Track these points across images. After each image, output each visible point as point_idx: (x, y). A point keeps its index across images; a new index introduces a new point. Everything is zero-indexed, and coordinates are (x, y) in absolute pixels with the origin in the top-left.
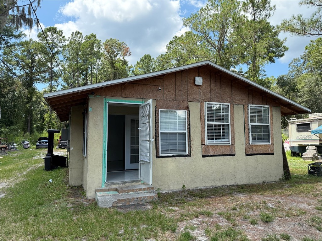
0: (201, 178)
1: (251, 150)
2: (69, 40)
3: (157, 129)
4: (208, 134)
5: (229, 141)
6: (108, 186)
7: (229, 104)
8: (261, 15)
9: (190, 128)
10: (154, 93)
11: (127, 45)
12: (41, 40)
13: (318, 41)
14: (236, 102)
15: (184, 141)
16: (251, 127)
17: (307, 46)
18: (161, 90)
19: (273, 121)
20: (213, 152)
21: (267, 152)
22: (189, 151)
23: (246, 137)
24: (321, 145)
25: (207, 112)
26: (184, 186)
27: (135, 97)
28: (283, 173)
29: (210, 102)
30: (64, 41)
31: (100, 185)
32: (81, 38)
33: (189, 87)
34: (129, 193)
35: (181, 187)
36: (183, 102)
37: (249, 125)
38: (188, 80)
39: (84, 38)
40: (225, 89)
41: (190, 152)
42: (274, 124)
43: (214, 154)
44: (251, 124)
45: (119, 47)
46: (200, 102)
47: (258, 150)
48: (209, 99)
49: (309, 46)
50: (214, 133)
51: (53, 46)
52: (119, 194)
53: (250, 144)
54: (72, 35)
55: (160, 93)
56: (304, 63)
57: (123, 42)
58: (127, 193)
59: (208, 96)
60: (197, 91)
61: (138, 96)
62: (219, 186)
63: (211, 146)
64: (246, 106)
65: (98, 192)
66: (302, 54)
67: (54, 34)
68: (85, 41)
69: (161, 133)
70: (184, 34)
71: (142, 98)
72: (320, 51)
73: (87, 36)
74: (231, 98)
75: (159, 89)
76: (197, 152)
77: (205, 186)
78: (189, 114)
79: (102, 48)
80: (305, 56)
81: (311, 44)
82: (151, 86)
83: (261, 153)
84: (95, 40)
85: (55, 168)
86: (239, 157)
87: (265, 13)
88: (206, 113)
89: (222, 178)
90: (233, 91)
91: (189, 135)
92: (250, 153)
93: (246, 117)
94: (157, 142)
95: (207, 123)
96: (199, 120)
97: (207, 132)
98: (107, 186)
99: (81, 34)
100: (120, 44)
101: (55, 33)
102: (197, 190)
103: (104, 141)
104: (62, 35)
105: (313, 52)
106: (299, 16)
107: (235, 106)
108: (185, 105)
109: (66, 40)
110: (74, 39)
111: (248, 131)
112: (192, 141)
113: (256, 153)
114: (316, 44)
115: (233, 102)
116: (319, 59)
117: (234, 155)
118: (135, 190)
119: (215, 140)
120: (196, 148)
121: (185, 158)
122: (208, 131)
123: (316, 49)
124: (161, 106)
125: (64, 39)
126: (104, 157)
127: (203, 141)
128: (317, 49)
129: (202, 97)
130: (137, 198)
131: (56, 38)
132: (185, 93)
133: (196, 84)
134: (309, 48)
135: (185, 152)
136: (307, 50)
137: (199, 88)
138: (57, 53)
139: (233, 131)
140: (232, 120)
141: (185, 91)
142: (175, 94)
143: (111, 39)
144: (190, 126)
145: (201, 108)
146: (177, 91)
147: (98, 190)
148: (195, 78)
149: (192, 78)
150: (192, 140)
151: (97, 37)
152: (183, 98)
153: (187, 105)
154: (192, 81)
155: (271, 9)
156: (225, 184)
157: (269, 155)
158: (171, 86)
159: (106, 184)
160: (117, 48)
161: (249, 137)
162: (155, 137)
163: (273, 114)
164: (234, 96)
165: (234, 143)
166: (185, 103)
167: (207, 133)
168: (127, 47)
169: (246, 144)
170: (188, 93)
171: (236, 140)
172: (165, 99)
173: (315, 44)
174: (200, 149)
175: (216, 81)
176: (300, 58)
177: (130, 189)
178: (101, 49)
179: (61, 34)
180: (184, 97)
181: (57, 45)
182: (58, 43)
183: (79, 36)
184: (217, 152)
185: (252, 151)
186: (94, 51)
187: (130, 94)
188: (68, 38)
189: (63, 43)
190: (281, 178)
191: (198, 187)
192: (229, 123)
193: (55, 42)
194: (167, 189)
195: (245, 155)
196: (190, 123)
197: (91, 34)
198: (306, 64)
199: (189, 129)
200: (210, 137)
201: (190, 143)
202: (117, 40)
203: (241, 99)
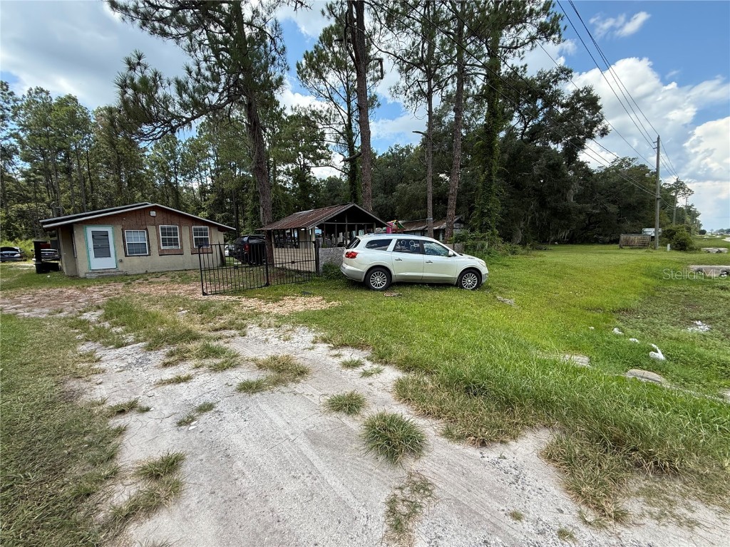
0: (159, 267)
3: (124, 241)
5: (179, 247)
7: (178, 226)
10: (120, 221)
14: (183, 224)
15: (145, 247)
16: (195, 239)
19: (212, 235)
22: (149, 253)
23: (191, 244)
25: (161, 231)
26: (147, 270)
33: (146, 217)
36: (142, 226)
37: (193, 237)
40: (174, 218)
43: (168, 254)
46: (155, 225)
47: (200, 251)
48: (162, 223)
50: (167, 243)
53: (194, 248)
60: (153, 220)
63: (165, 250)
64: (190, 227)
69: (128, 243)
71: (112, 225)
74: (178, 223)
75: (124, 219)
78: (148, 232)
83: (203, 252)
84: (77, 105)
86: (187, 255)
90: (180, 219)
91: (149, 244)
93: (190, 233)
94: (125, 248)
95: (161, 237)
96: (156, 236)
99: (48, 93)
107: (182, 227)
109: (17, 100)
111: (193, 241)
117: (183, 254)
119: (168, 247)
120: (154, 251)
121: (147, 257)
122: (162, 242)
124: (126, 228)
127: (159, 247)
129: (157, 223)
132: (144, 221)
133: (152, 215)
135: (146, 253)
137: (154, 217)
139: (181, 241)
140: (180, 235)
145: (157, 230)
146: (137, 220)
147: (87, 273)
148: (150, 212)
150: (151, 247)
152: (142, 223)
153: (146, 227)
154: (148, 214)
158: (132, 217)
159: (92, 270)
161: (194, 244)
162: (123, 246)
164: (182, 221)
169: (191, 248)
171: (183, 246)
172: (129, 225)
174: (158, 251)
183: (44, 95)
185: (196, 252)
192: (178, 237)
195: (191, 254)
196: (149, 238)
197: (68, 95)
199: (148, 241)
200: (165, 245)
203: (187, 224)
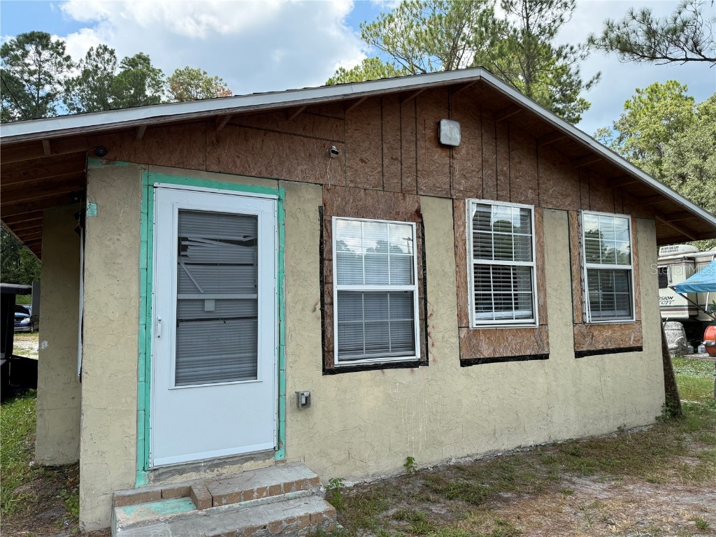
0: (459, 430)
1: (588, 340)
2: (82, 65)
3: (325, 281)
4: (476, 295)
5: (532, 316)
6: (159, 480)
7: (532, 207)
8: (544, 19)
9: (425, 278)
10: (316, 163)
11: (226, 85)
12: (7, 63)
13: (652, 91)
14: (549, 200)
15: (408, 317)
16: (588, 275)
17: (627, 102)
18: (337, 153)
19: (638, 257)
20: (492, 348)
21: (627, 346)
22: (424, 349)
23: (575, 303)
24: (691, 320)
25: (474, 229)
26: (410, 460)
27: (253, 174)
28: (663, 400)
29: (480, 198)
30: (69, 67)
31: (131, 480)
32: (111, 64)
33: (421, 152)
34: (236, 505)
35: (400, 462)
36: (404, 195)
37: (582, 268)
38: (420, 127)
39: (118, 62)
40: (520, 163)
41: (426, 352)
42: (642, 265)
43: (492, 356)
44: (587, 265)
45: (208, 89)
46: (454, 198)
47: (605, 340)
48: (477, 189)
49: (633, 101)
50: (492, 292)
51: (40, 79)
52: (200, 512)
53: (584, 323)
54: (89, 53)
55: (335, 164)
56: (621, 139)
57: (217, 78)
58: (227, 506)
59: (475, 181)
60: (445, 165)
61: (264, 170)
62: (509, 451)
63: (485, 331)
64: (574, 214)
65: (120, 506)
66: (618, 119)
67: (43, 49)
68: (122, 70)
69: (339, 292)
70: (360, 64)
71: (276, 177)
72: (656, 113)
73: (126, 58)
74: (537, 189)
75: (333, 152)
76: (447, 351)
77: (469, 453)
78: (423, 235)
79: (164, 88)
80: (623, 124)
81: (637, 98)
82: (305, 140)
83: (613, 347)
84: (148, 68)
85: (19, 394)
86: (559, 362)
87: (553, 13)
88: (472, 231)
89: (514, 425)
90: (541, 170)
91: (424, 299)
92: (585, 349)
93: (574, 245)
94: (328, 321)
95: (472, 261)
96: (452, 254)
97: (473, 288)
98: (157, 479)
99: (112, 53)
100: (209, 82)
101: (45, 47)
102: (449, 468)
103: (141, 322)
104: (63, 53)
105: (642, 115)
106: (643, 13)
107: (547, 213)
108: (409, 204)
109: (73, 66)
110: (95, 63)
111: (581, 285)
112: (433, 318)
113: (600, 347)
114: (649, 97)
115: (542, 202)
116: (654, 130)
117: (546, 357)
118: (256, 494)
119: (495, 314)
120: (443, 338)
121: (412, 372)
122: (475, 286)
123: (647, 109)
124: (338, 207)
125: (69, 63)
126: (142, 379)
128: (649, 107)
129: (460, 184)
130: (265, 527)
131: (47, 60)
132: (411, 167)
133: (444, 141)
134: (632, 107)
135: (411, 353)
136: (629, 110)
137: (452, 157)
138: (50, 97)
139: (542, 287)
140: (539, 254)
141: (411, 161)
142: (380, 169)
143: (187, 68)
144: (425, 270)
145: (458, 215)
146: (386, 162)
147: (124, 497)
148: (439, 124)
149: (431, 123)
150: (431, 314)
151: (151, 63)
152: (404, 183)
153: (417, 205)
154: (430, 133)
155: (566, 6)
156: (523, 444)
157: (631, 354)
158: (367, 143)
159: (152, 475)
160: (203, 91)
161: (582, 303)
162: (319, 306)
163: (639, 239)
164: (544, 183)
165: (547, 321)
166: (409, 199)
167: (474, 292)
168: (226, 90)
169: (575, 324)
170: (419, 167)
171: (550, 312)
172: (352, 185)
173: (645, 97)
174: (455, 341)
175: (496, 138)
176: (612, 128)
177: (237, 490)
178: (163, 91)
179: (61, 51)
180: (408, 181)
181: (50, 76)
182: (52, 73)
183: (107, 56)
184: (501, 350)
185: (591, 344)
186: (146, 96)
187: (235, 162)
188: (78, 62)
189: (65, 73)
190: (660, 414)
191: (451, 459)
192: (533, 264)
193: (45, 69)
194: (359, 473)
195: (573, 354)
196: (424, 262)
197: (138, 53)
198: (625, 140)
199: (423, 282)
200: (483, 304)
201: (426, 323)
202: (202, 73)
203: (563, 195)
